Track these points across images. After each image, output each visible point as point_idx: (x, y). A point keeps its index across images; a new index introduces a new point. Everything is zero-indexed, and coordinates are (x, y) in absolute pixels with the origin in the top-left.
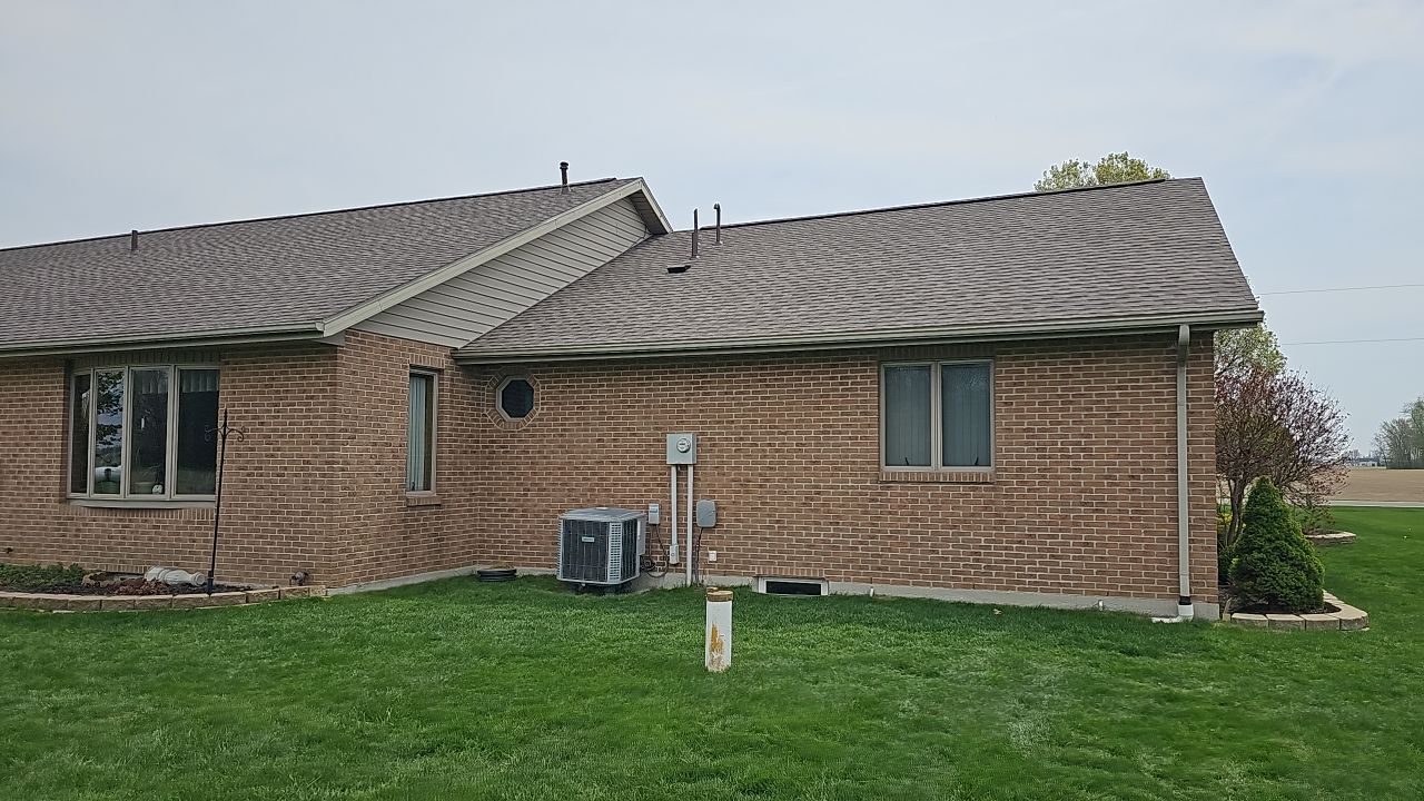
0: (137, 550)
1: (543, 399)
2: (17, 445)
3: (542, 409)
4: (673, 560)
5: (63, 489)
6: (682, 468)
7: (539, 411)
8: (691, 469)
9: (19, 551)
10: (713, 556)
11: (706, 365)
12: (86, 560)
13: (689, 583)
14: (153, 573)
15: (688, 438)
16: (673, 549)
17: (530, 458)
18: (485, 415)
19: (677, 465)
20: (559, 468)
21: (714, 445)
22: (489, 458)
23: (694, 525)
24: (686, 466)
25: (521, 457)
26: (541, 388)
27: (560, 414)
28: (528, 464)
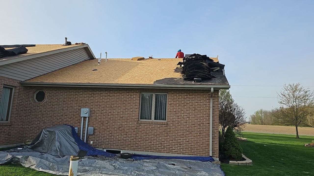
1: (47, 97)
3: (47, 100)
6: (85, 118)
7: (46, 100)
8: (87, 118)
10: (92, 142)
15: (87, 110)
17: (42, 113)
18: (30, 101)
19: (84, 117)
20: (50, 116)
21: (95, 112)
22: (30, 112)
23: (87, 134)
24: (86, 117)
25: (39, 113)
26: (47, 94)
27: (52, 101)
28: (41, 115)
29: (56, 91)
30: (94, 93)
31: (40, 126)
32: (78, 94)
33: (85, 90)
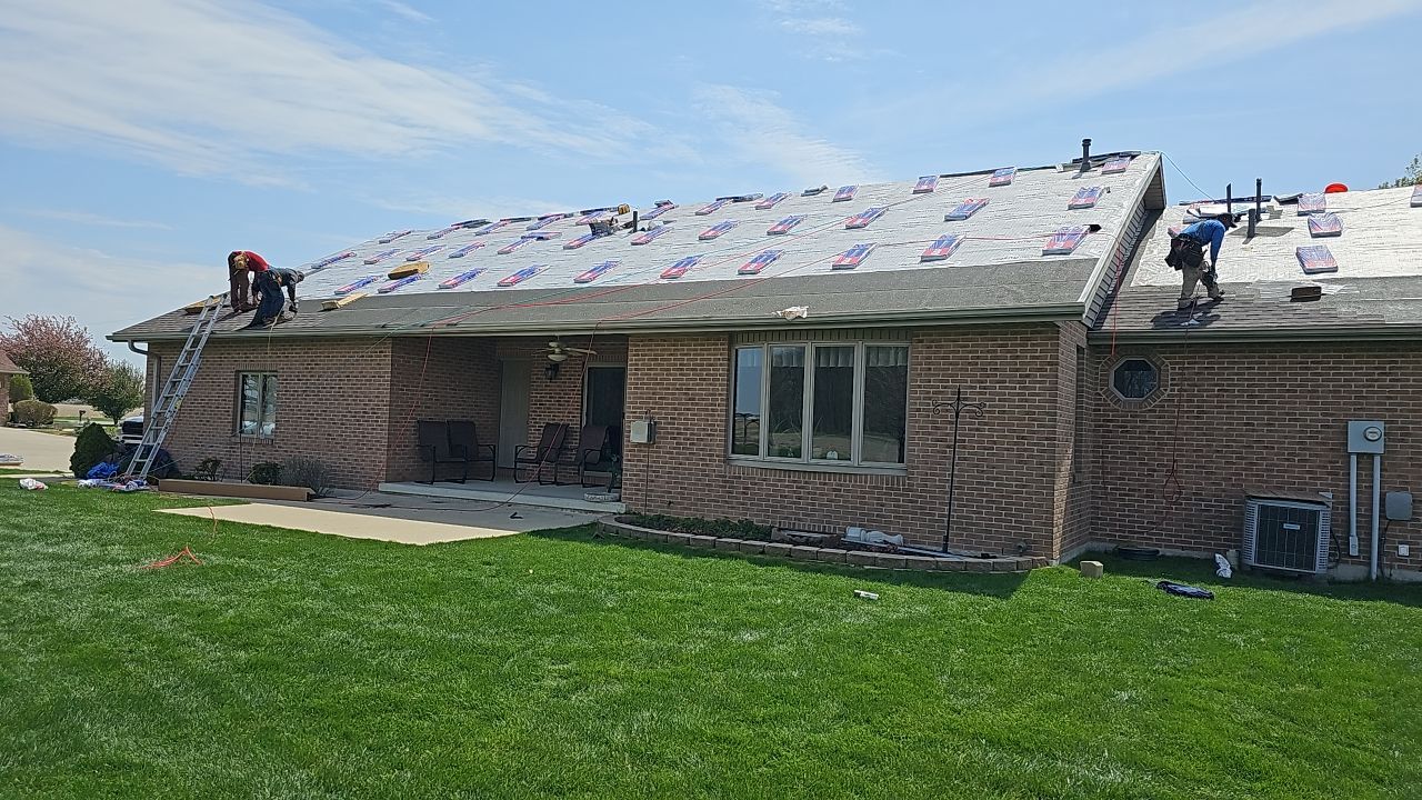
0: (815, 510)
1: (1172, 379)
2: (676, 409)
3: (1173, 390)
4: (1354, 551)
5: (726, 451)
6: (1365, 459)
7: (1168, 392)
8: (1377, 460)
9: (679, 503)
10: (1404, 550)
11: (1395, 350)
12: (756, 515)
13: (1374, 577)
14: (854, 533)
15: (1377, 428)
16: (1354, 541)
17: (1156, 439)
18: (1100, 395)
19: (1358, 454)
20: (1194, 451)
21: (1406, 435)
22: (1103, 437)
23: (1382, 516)
24: (1371, 456)
25: (1144, 438)
26: (1170, 368)
27: (1195, 396)
28: (1154, 444)
29: (1208, 358)
30: (1396, 362)
31: (1153, 486)
32: (1317, 369)
33: (1350, 351)
